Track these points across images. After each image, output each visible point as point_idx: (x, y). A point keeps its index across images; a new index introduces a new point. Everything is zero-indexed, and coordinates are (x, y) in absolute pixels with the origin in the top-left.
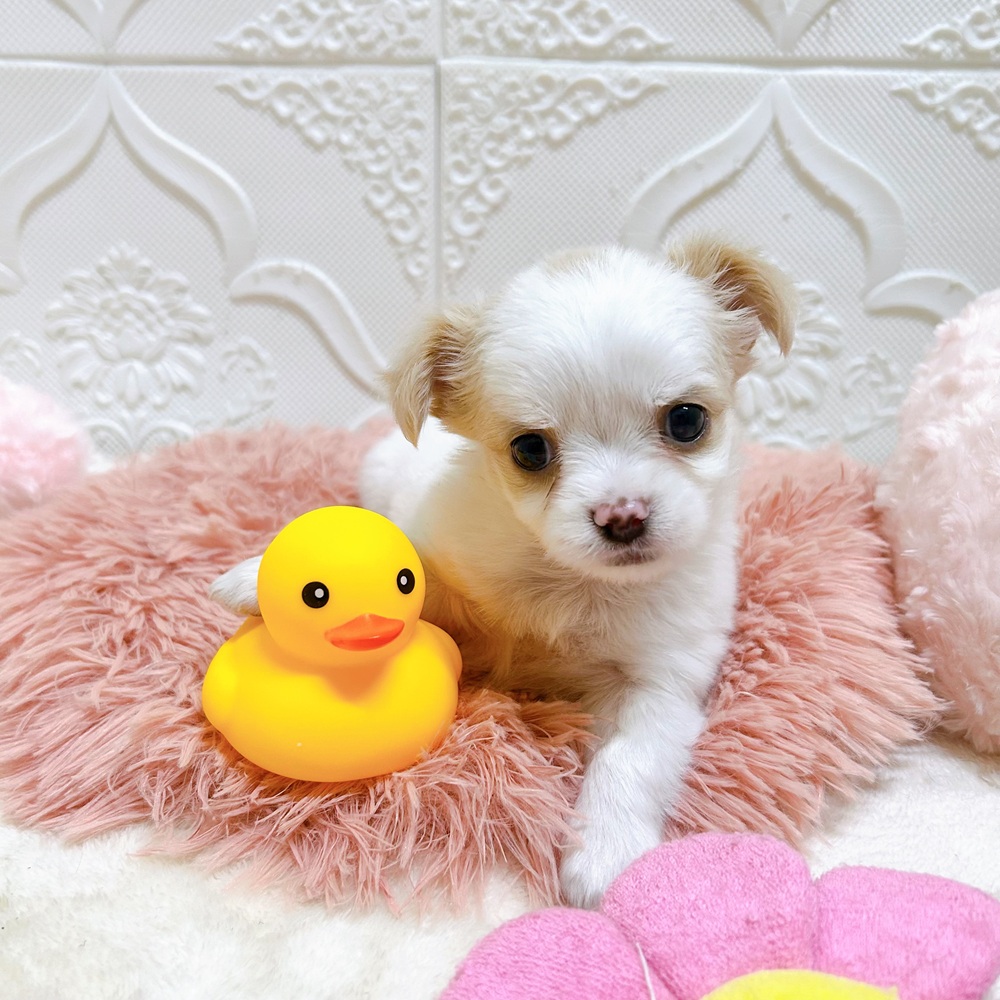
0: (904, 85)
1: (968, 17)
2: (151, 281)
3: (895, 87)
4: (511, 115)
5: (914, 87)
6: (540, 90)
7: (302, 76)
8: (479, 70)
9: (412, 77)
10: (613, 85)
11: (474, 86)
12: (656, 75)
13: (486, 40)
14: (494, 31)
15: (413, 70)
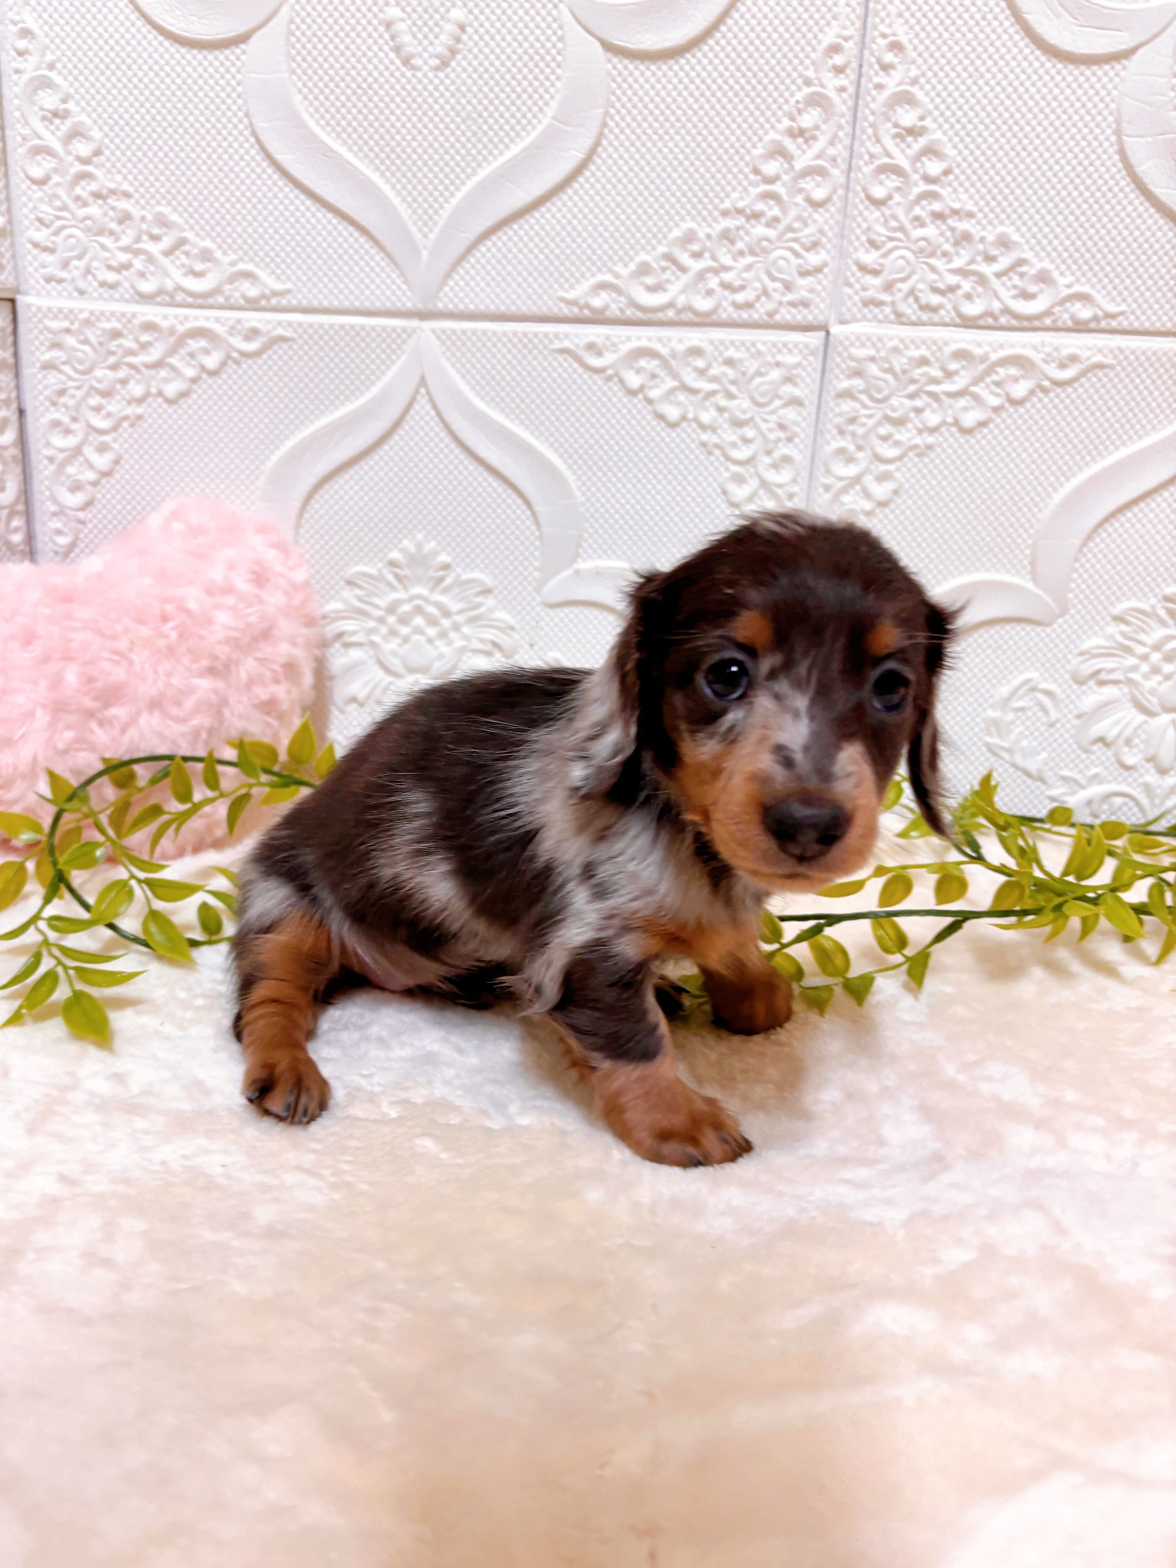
2: (448, 581)
4: (914, 396)
6: (953, 366)
7: (660, 340)
8: (880, 340)
9: (796, 345)
10: (1046, 362)
11: (872, 359)
12: (1100, 351)
13: (893, 303)
14: (905, 292)
15: (797, 337)
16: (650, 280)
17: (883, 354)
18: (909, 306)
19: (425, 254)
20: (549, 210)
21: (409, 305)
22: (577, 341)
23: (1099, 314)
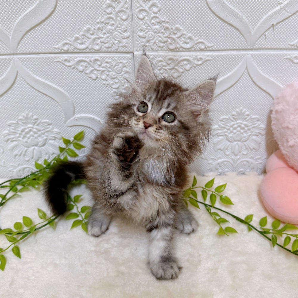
0: (289, 57)
2: (38, 122)
3: (286, 57)
4: (160, 70)
5: (292, 57)
6: (169, 62)
7: (86, 57)
9: (125, 58)
10: (194, 60)
12: (208, 56)
13: (150, 46)
14: (153, 43)
15: (125, 55)
16: (79, 42)
18: (155, 46)
20: (45, 24)
21: (9, 52)
22: (61, 59)
23: (207, 47)
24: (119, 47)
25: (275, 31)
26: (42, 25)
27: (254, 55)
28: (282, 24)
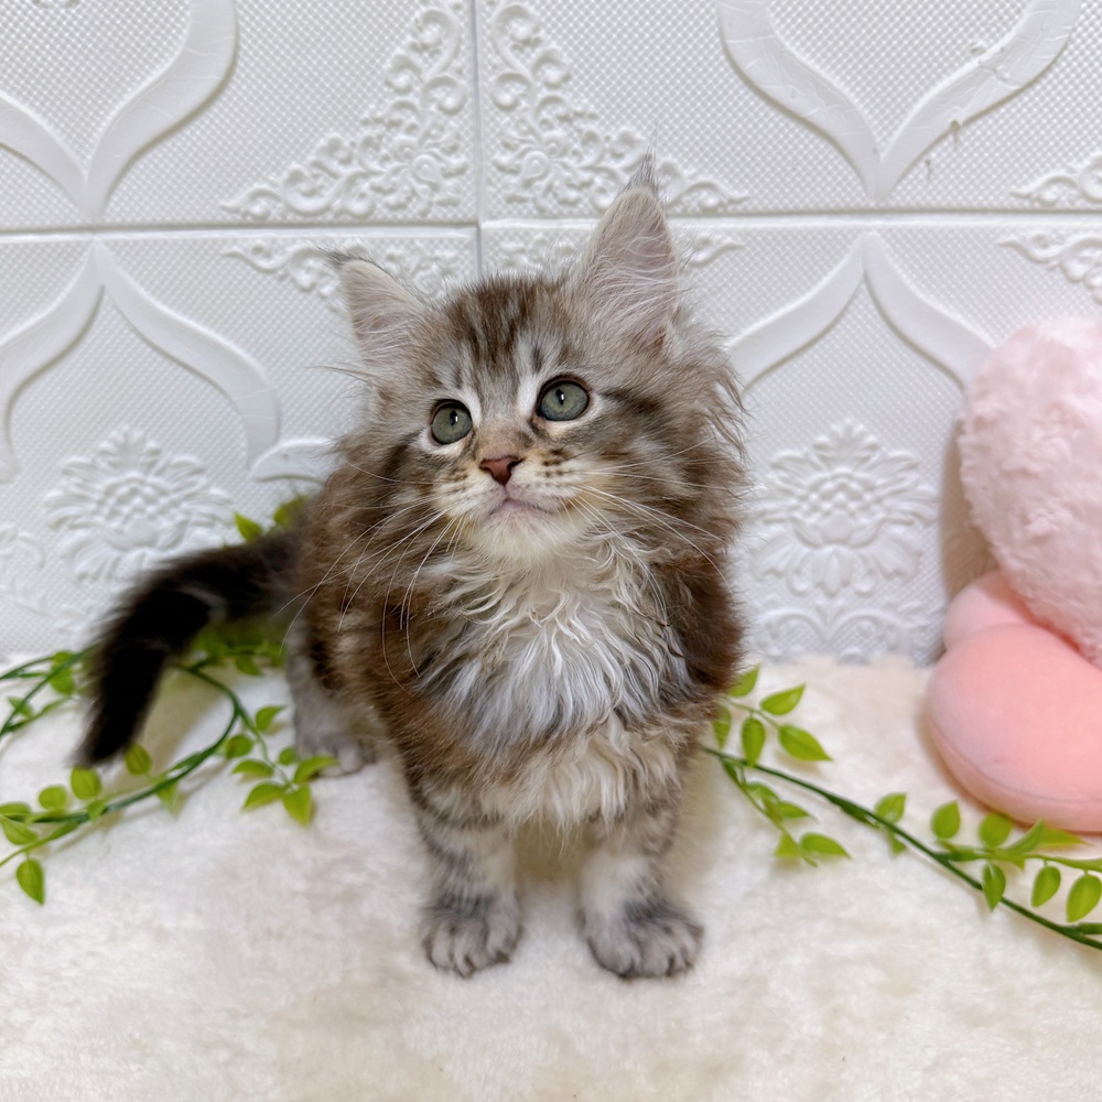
0: (1013, 238)
1: (1087, 162)
2: (160, 464)
3: (1004, 239)
5: (1024, 239)
7: (323, 241)
8: (527, 233)
9: (451, 241)
11: (522, 251)
12: (729, 233)
13: (534, 200)
14: (544, 189)
15: (452, 233)
16: (304, 186)
17: (530, 246)
18: (550, 202)
19: (86, 173)
20: (198, 128)
21: (79, 221)
22: (245, 245)
23: (725, 201)
24: (430, 204)
25: (961, 149)
26: (188, 133)
27: (890, 230)
28: (985, 122)
